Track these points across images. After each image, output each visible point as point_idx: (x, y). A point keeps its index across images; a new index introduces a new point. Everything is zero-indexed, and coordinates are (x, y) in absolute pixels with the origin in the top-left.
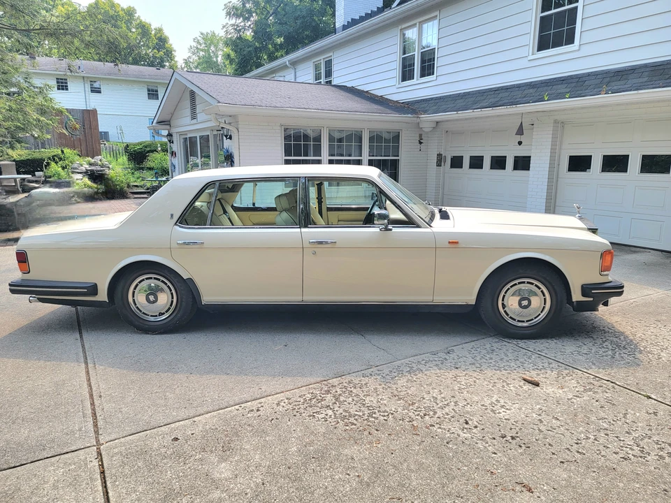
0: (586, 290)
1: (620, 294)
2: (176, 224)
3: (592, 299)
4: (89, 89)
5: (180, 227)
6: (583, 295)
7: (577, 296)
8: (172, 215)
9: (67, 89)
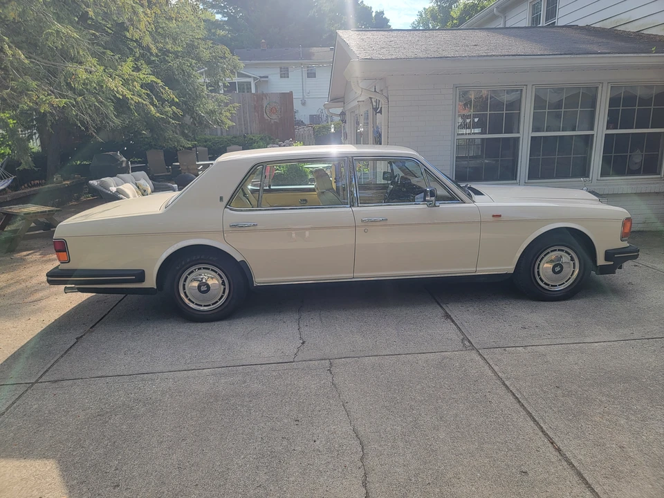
0: (609, 255)
1: (636, 257)
2: (226, 207)
3: (612, 263)
4: (305, 75)
5: (231, 209)
6: (606, 259)
7: (601, 261)
8: (221, 199)
9: (288, 77)
